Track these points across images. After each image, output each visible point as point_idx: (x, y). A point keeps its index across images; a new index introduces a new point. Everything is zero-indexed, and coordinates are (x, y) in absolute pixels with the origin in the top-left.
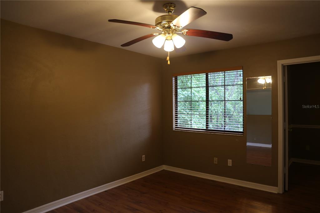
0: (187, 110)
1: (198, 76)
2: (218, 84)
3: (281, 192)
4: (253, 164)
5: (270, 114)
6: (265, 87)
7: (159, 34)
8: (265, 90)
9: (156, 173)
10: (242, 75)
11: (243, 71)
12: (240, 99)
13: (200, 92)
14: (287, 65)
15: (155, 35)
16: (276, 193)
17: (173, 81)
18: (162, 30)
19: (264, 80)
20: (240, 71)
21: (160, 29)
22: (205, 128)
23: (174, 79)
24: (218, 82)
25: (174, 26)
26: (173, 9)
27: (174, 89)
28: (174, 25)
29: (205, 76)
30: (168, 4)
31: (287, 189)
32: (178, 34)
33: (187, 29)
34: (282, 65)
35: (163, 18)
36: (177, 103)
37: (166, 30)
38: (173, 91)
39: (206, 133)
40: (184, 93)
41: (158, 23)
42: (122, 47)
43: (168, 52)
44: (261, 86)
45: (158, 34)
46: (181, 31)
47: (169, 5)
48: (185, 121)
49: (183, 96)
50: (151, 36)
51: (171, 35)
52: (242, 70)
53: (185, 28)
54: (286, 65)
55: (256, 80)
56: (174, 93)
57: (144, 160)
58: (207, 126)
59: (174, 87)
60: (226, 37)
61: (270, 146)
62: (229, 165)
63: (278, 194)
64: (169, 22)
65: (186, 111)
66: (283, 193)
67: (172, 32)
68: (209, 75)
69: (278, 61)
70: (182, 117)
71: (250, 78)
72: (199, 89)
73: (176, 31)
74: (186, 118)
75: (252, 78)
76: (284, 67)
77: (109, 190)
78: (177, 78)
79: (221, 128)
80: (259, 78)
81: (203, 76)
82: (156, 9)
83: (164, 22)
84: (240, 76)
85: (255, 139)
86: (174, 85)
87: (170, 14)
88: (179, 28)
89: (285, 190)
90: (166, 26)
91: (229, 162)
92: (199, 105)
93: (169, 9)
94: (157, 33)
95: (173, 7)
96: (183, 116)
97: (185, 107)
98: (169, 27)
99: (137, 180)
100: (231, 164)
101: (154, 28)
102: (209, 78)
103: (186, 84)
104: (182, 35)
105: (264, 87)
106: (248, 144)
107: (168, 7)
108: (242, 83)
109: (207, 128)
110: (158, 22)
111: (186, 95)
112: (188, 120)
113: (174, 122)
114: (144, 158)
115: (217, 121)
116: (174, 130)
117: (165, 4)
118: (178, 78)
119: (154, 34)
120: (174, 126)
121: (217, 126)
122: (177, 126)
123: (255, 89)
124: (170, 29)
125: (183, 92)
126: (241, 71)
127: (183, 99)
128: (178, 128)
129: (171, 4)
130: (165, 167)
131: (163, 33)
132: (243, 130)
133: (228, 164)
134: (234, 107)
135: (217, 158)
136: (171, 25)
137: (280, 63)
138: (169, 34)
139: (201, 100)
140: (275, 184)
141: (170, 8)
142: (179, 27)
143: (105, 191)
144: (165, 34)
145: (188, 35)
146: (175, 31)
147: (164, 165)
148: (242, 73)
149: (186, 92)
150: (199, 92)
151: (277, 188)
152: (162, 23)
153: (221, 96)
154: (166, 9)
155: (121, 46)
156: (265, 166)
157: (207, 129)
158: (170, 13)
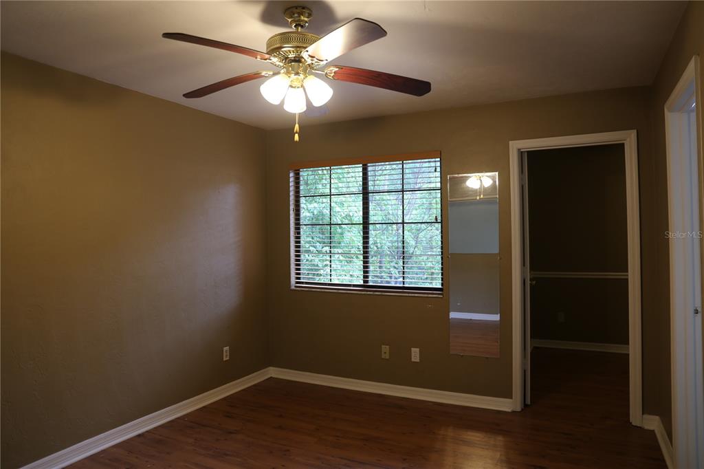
0: (318, 244)
1: (339, 171)
2: (381, 188)
3: (519, 409)
4: (462, 356)
5: (497, 251)
6: (482, 196)
7: (275, 74)
8: (482, 202)
9: (255, 385)
10: (438, 169)
11: (440, 161)
12: (436, 219)
13: (346, 204)
14: (528, 152)
15: (264, 76)
16: (510, 410)
17: (291, 179)
18: (282, 64)
19: (479, 182)
20: (435, 162)
21: (278, 63)
22: (361, 282)
23: (292, 175)
24: (382, 183)
25: (310, 58)
26: (306, 19)
27: (292, 198)
28: (309, 56)
29: (361, 169)
30: (296, 8)
31: (528, 402)
32: (317, 75)
33: (336, 66)
34: (519, 150)
35: (285, 38)
36: (299, 229)
37: (291, 66)
38: (291, 203)
39: (363, 293)
40: (311, 206)
41: (274, 50)
42: (183, 98)
43: (295, 114)
44: (475, 192)
45: (271, 73)
46: (322, 69)
47: (298, 11)
48: (315, 269)
49: (308, 214)
50: (255, 76)
51: (302, 76)
52: (439, 159)
53: (332, 64)
54: (525, 152)
55: (465, 179)
56: (292, 207)
57: (228, 358)
58: (366, 277)
59: (292, 193)
60: (418, 87)
61: (496, 317)
62: (413, 360)
63: (513, 412)
64: (299, 48)
65: (315, 247)
66: (522, 410)
67: (305, 71)
68: (370, 169)
69: (510, 142)
70: (307, 260)
71: (456, 175)
72: (344, 199)
73: (313, 68)
74: (316, 261)
75: (460, 175)
76: (521, 153)
77: (147, 432)
78: (299, 174)
79: (388, 282)
80: (470, 177)
81: (357, 170)
82: (268, 17)
83: (288, 49)
84: (435, 171)
85: (459, 304)
86: (292, 189)
87: (299, 30)
88: (322, 63)
89: (525, 405)
90: (291, 56)
91: (413, 354)
92: (342, 234)
93: (297, 19)
94: (269, 70)
95: (307, 15)
96: (310, 258)
97: (313, 238)
98: (298, 60)
99: (212, 404)
100: (418, 356)
101: (266, 59)
102: (369, 174)
103: (316, 188)
104: (325, 77)
105: (480, 195)
106: (453, 315)
107: (296, 15)
108: (439, 185)
109: (365, 282)
110: (272, 48)
111: (315, 213)
112: (320, 266)
113: (293, 272)
114: (228, 354)
115: (380, 267)
116: (293, 288)
117: (289, 8)
118: (301, 173)
119: (263, 73)
120: (293, 280)
121: (381, 277)
122: (299, 278)
123: (467, 198)
124: (301, 64)
125: (308, 204)
126: (438, 161)
127: (309, 220)
128: (302, 283)
129: (304, 8)
130: (273, 372)
131: (282, 71)
132: (442, 285)
133: (412, 357)
134: (416, 238)
135: (388, 347)
136: (305, 55)
137: (515, 146)
138: (297, 74)
139: (347, 222)
140: (508, 395)
141: (300, 17)
142: (322, 61)
143: (139, 436)
144: (288, 73)
145: (338, 79)
146: (310, 69)
147: (271, 368)
148: (438, 164)
149: (316, 205)
150: (342, 204)
151: (511, 400)
152: (283, 50)
153: (389, 213)
154: (290, 20)
155: (184, 95)
156: (487, 358)
157: (365, 285)
158: (300, 28)
